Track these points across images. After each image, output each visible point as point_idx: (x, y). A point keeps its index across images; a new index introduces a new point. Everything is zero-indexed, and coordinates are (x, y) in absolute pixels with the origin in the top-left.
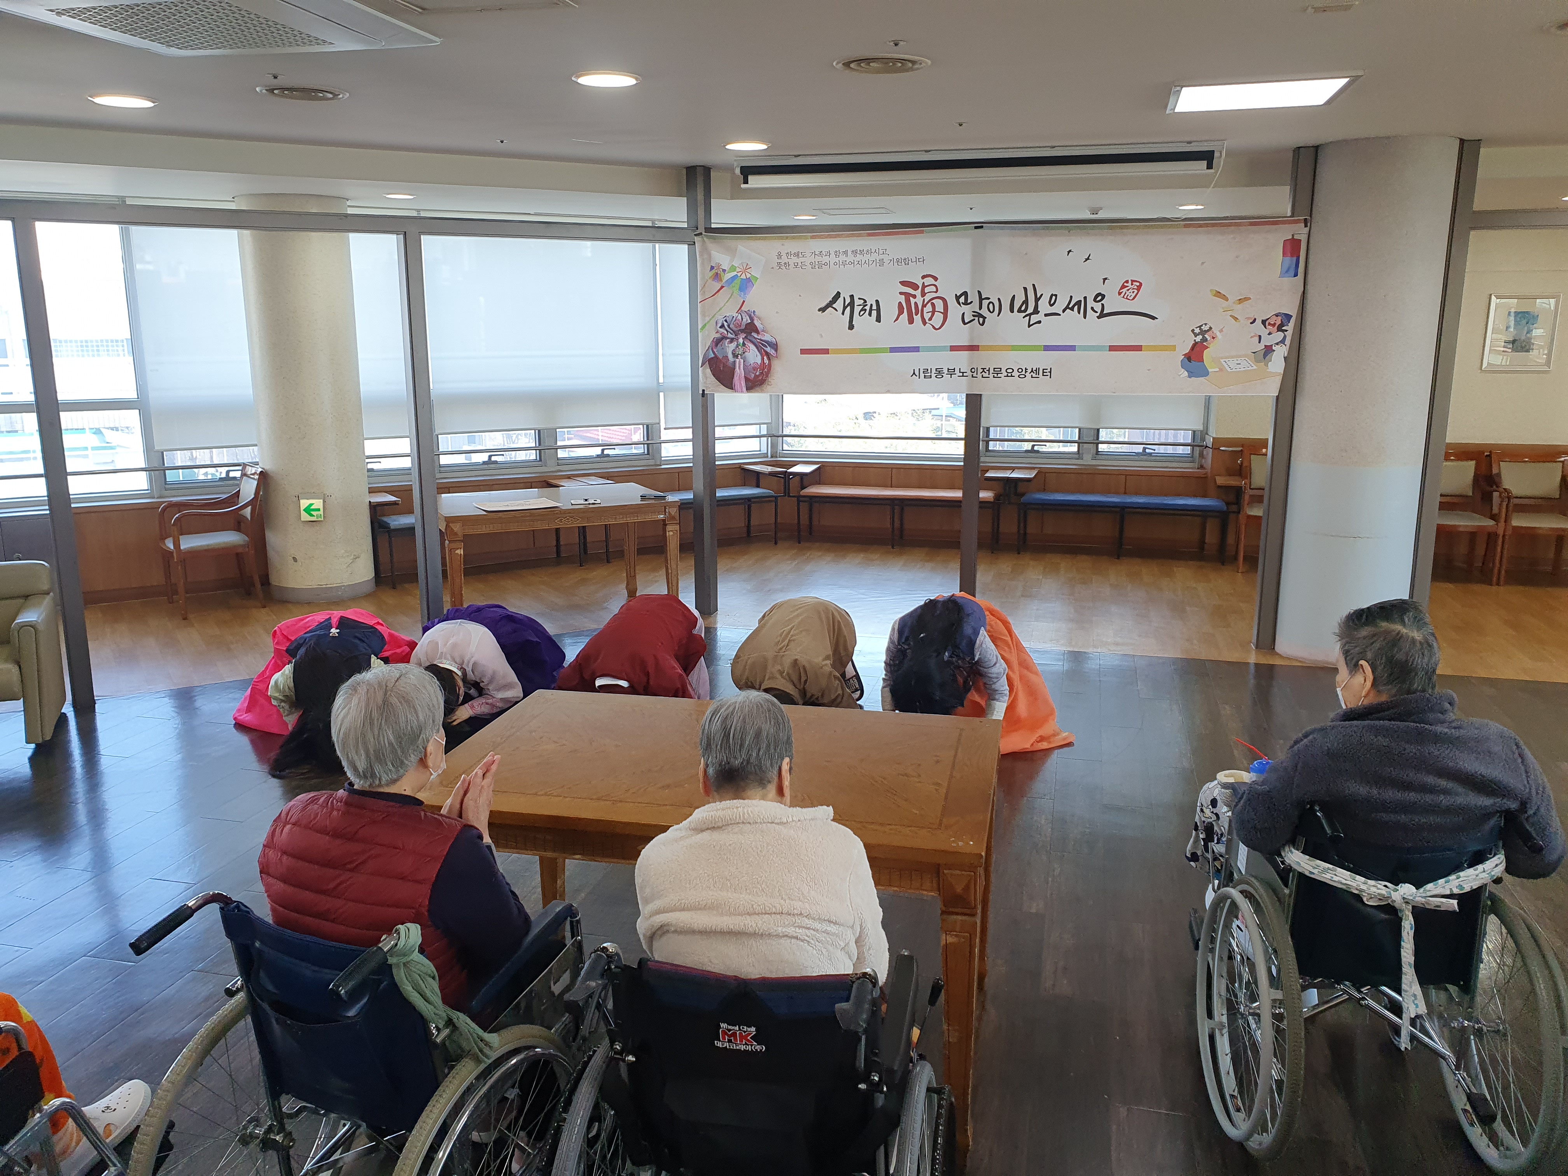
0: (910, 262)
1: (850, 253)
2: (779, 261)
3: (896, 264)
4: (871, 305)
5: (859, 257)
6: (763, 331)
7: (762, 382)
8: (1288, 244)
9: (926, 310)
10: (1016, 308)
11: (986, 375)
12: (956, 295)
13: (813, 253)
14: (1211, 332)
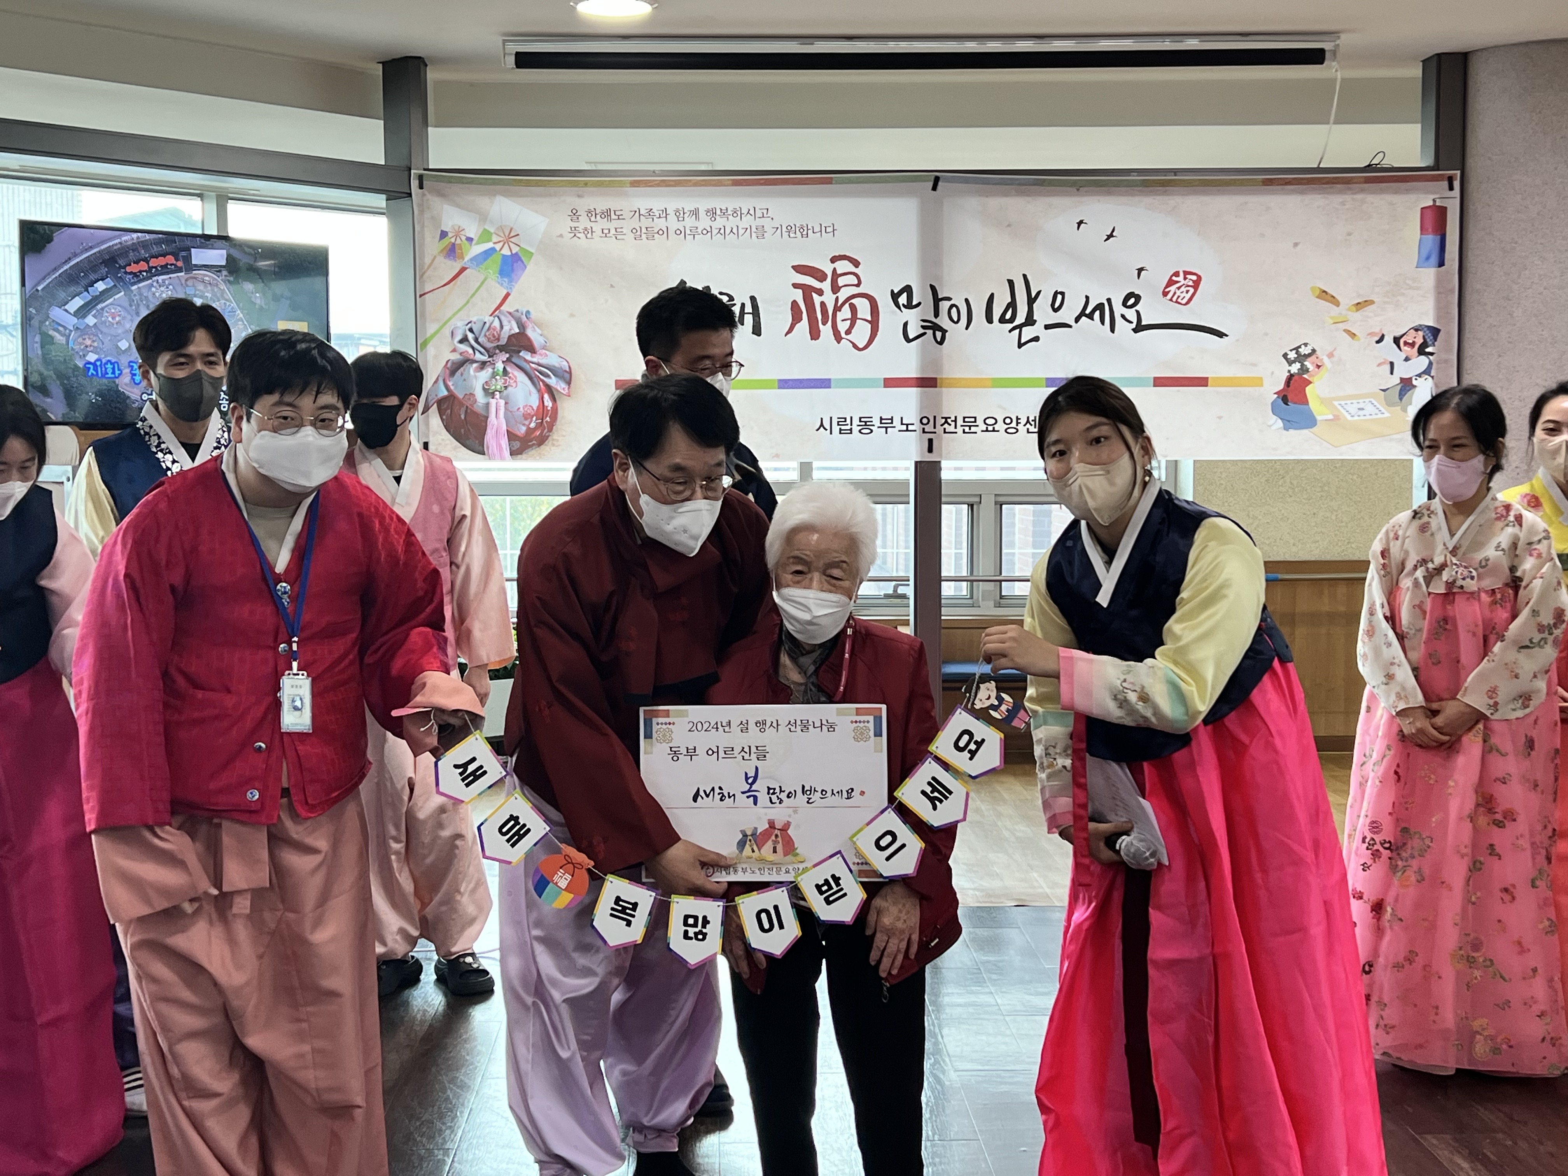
0: (810, 232)
2: (574, 224)
3: (785, 235)
4: (743, 305)
5: (720, 222)
7: (542, 441)
8: (1429, 214)
9: (840, 316)
10: (996, 315)
11: (951, 428)
12: (892, 291)
13: (637, 212)
14: (1313, 357)
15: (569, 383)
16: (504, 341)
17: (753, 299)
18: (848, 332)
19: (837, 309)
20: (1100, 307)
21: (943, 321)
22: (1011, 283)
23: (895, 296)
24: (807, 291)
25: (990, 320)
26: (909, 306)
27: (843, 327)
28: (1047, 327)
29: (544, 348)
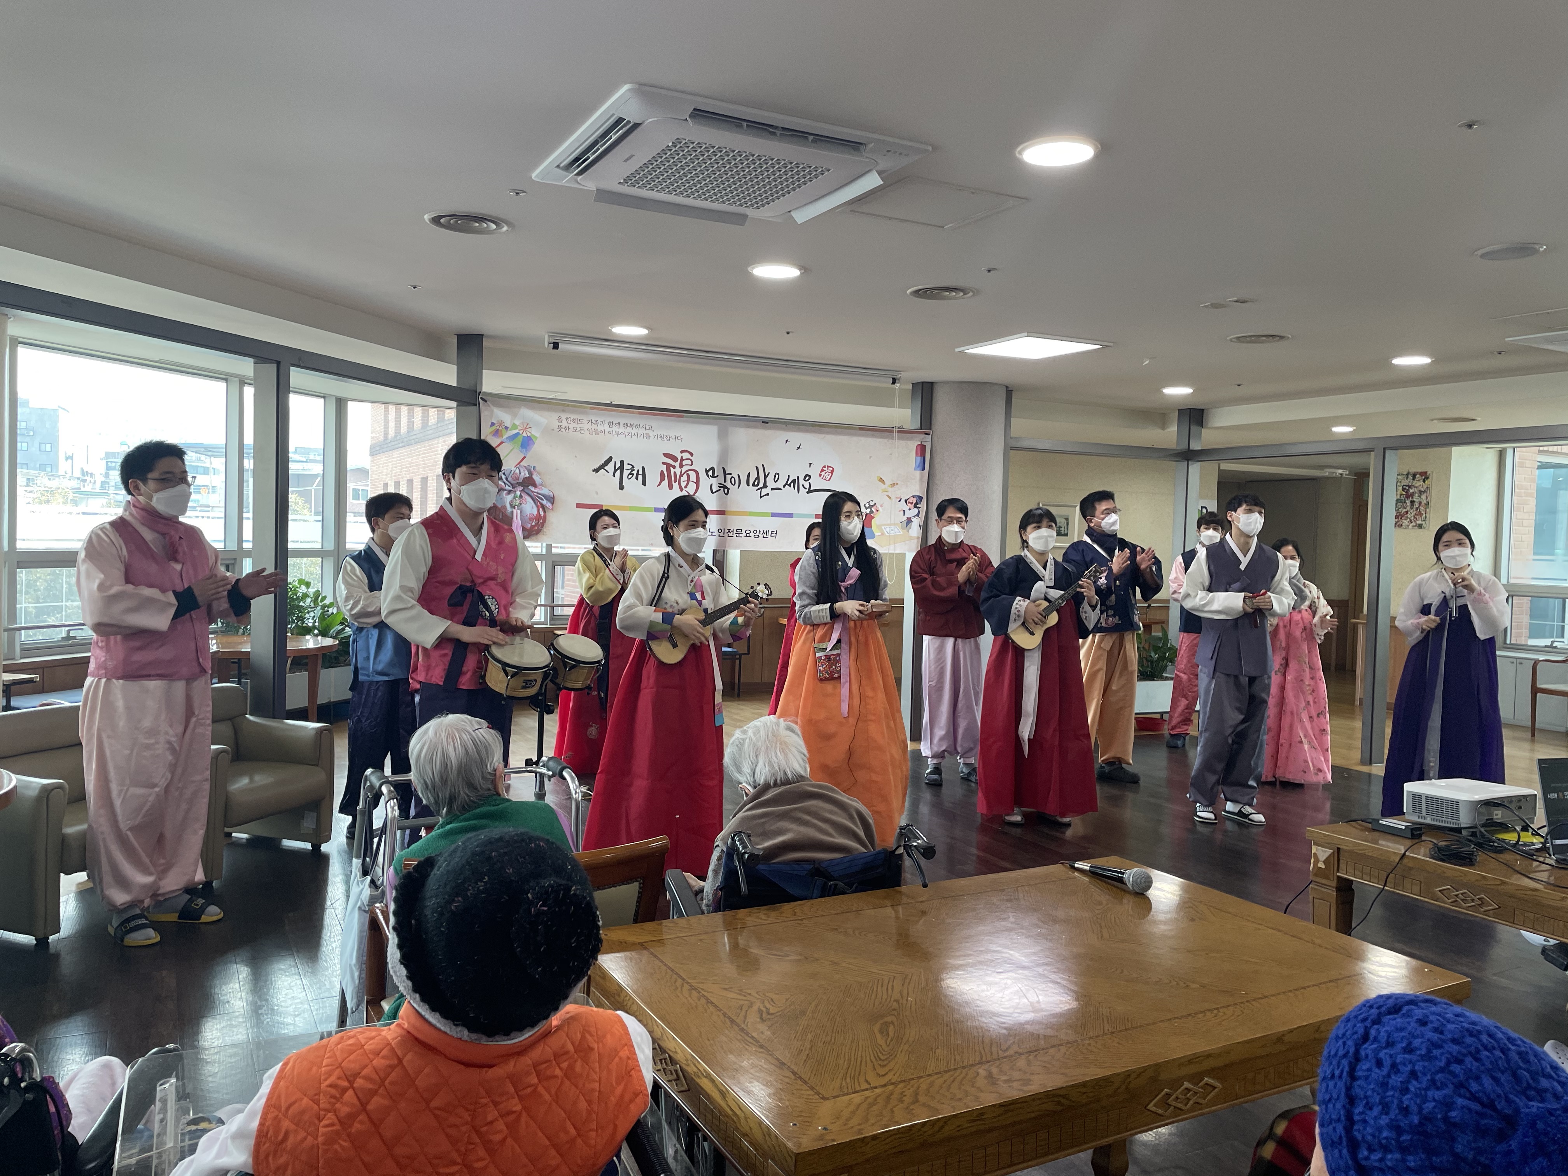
0: (671, 438)
1: (621, 425)
2: (559, 424)
3: (659, 439)
4: (638, 471)
5: (629, 430)
7: (538, 532)
8: (919, 448)
9: (682, 479)
10: (751, 483)
11: (730, 535)
12: (706, 468)
13: (590, 421)
14: (875, 507)
15: (553, 504)
16: (520, 481)
17: (643, 468)
18: (686, 487)
19: (681, 475)
20: (794, 481)
21: (728, 484)
22: (757, 468)
23: (707, 471)
24: (668, 466)
25: (748, 484)
26: (713, 476)
27: (683, 484)
28: (772, 489)
29: (541, 485)
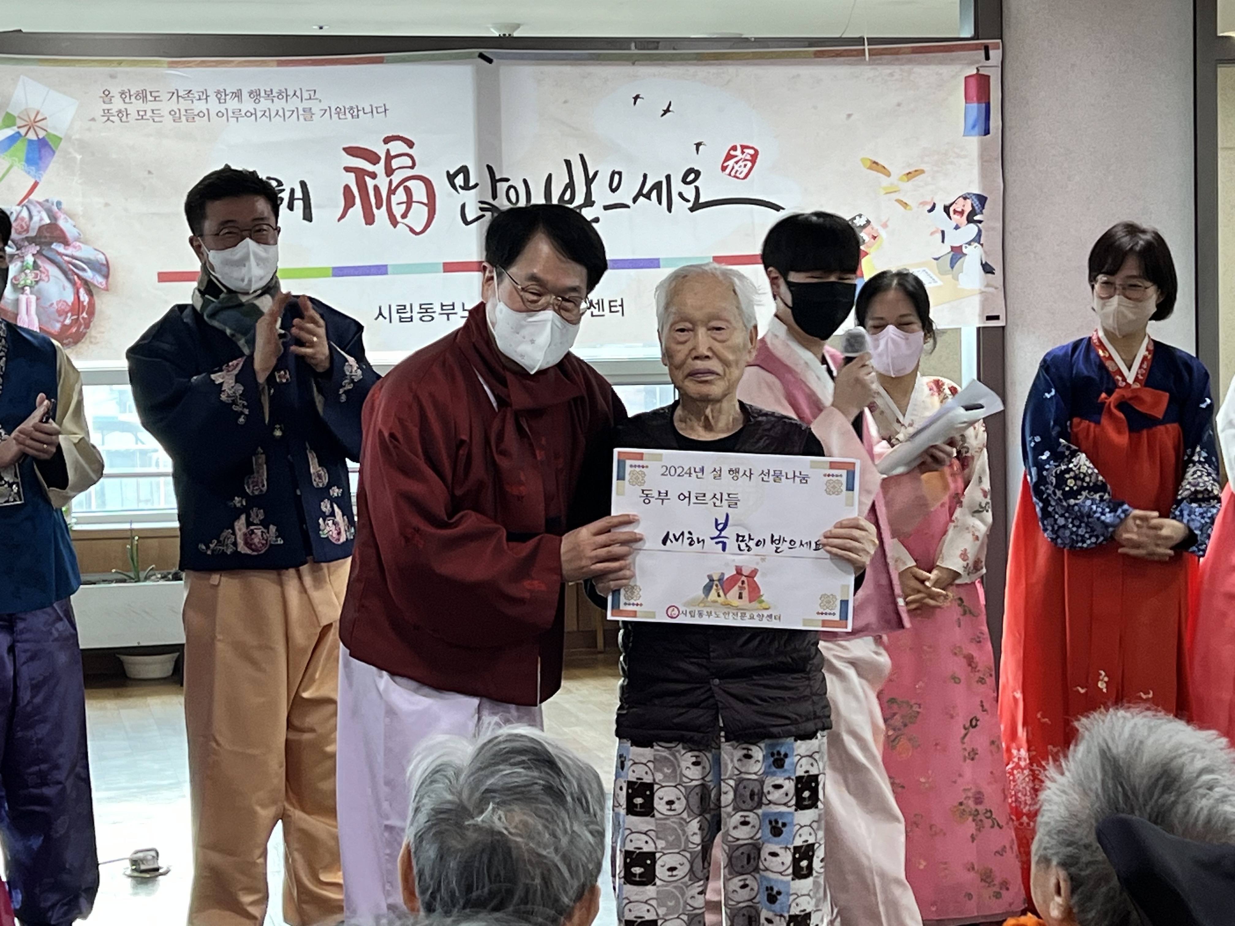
0: (361, 113)
1: (245, 95)
2: (106, 107)
3: (335, 117)
4: (292, 191)
5: (264, 104)
6: (78, 239)
7: (80, 340)
8: (973, 83)
9: (394, 199)
10: (556, 195)
12: (448, 172)
13: (175, 94)
14: (868, 229)
15: (106, 276)
16: (32, 233)
17: (303, 184)
18: (404, 216)
19: (391, 192)
20: (657, 186)
21: (501, 202)
22: (568, 163)
23: (451, 178)
26: (466, 187)
27: (398, 211)
28: (607, 206)
